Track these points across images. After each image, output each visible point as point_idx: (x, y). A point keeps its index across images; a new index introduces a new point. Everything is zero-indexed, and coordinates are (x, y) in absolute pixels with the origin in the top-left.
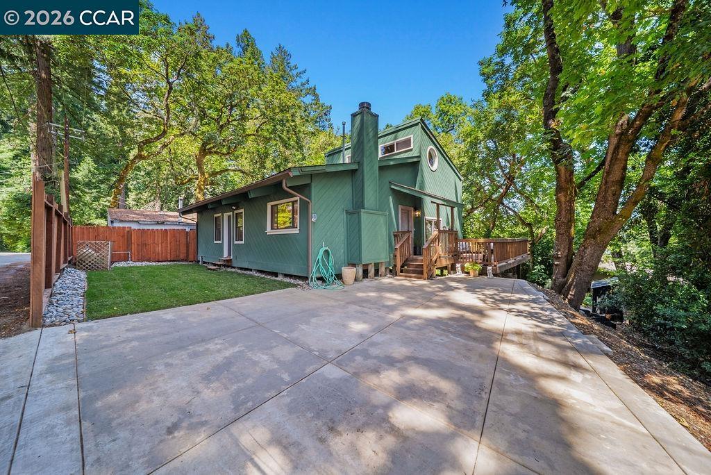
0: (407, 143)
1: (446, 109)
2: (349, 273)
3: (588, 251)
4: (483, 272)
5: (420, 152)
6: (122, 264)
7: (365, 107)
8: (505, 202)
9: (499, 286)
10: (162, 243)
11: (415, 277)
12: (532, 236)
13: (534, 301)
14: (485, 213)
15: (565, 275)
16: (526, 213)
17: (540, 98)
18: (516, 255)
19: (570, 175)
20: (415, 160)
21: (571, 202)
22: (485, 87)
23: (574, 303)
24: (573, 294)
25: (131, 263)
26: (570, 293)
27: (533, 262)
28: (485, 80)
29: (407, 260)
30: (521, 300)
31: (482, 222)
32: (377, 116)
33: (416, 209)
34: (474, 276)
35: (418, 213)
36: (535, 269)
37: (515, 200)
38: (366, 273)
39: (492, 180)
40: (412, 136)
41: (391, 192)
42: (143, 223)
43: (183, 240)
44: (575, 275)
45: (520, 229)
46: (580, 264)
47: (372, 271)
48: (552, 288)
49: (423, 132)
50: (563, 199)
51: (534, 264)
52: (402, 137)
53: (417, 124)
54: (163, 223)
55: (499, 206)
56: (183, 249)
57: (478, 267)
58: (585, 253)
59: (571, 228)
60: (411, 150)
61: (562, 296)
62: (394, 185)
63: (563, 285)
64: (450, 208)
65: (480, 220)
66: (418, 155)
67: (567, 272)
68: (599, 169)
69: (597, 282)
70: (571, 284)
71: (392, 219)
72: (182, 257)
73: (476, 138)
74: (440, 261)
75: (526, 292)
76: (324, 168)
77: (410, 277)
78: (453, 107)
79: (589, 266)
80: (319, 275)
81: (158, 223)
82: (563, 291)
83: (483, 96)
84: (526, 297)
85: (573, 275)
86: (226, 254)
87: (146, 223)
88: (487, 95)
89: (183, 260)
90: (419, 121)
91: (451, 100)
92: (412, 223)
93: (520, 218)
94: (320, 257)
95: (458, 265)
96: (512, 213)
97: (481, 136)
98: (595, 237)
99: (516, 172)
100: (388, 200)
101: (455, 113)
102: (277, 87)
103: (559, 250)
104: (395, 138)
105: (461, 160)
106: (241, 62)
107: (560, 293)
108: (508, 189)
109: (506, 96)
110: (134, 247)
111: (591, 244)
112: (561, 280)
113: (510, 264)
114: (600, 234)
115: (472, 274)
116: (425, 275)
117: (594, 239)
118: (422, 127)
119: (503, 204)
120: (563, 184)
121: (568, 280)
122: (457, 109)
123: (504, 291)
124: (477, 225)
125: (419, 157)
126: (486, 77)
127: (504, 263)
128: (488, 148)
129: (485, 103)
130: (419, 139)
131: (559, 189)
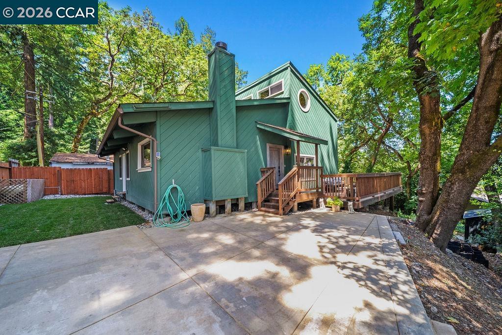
0: (279, 86)
1: (334, 66)
2: (198, 209)
3: (455, 187)
4: (344, 208)
5: (290, 94)
6: (51, 197)
7: (221, 47)
8: (387, 141)
9: (354, 224)
10: (87, 179)
11: (273, 213)
12: (410, 169)
13: (383, 249)
14: (369, 151)
15: (430, 212)
16: (404, 151)
17: (405, 32)
18: (385, 189)
19: (435, 105)
20: (285, 101)
21: (437, 133)
22: (364, 41)
23: (440, 242)
24: (438, 233)
25: (58, 196)
26: (435, 231)
27: (410, 192)
28: (364, 34)
29: (270, 195)
30: (368, 247)
31: (367, 159)
32: (232, 56)
33: (286, 147)
34: (337, 211)
35: (288, 151)
36: (412, 199)
37: (395, 139)
38: (221, 209)
39: (374, 122)
40: (283, 80)
41: (257, 131)
42: (77, 163)
43: (105, 177)
44: (440, 213)
45: (400, 165)
46: (446, 202)
47: (228, 207)
48: (416, 226)
49: (292, 74)
50: (427, 131)
51: (411, 195)
52: (275, 81)
53: (286, 69)
54: (93, 164)
55: (379, 145)
56: (105, 185)
57: (340, 202)
58: (452, 189)
59: (436, 162)
60: (282, 93)
61: (427, 235)
62: (259, 124)
63: (428, 223)
64: (314, 145)
65: (365, 157)
66: (288, 96)
67: (432, 210)
68: (469, 98)
69: (470, 212)
70: (436, 222)
71: (259, 156)
72: (104, 190)
73: (358, 87)
74: (300, 196)
75: (379, 234)
76: (166, 105)
77: (269, 212)
78: (341, 64)
79: (456, 204)
80: (165, 212)
81: (89, 164)
82: (427, 229)
83: (363, 49)
84: (376, 241)
85: (438, 213)
86: (124, 190)
87: (79, 163)
88: (366, 47)
89: (105, 193)
90: (289, 65)
91: (339, 58)
92: (282, 160)
93: (399, 155)
94: (167, 194)
95: (321, 200)
96: (392, 151)
97: (362, 84)
98: (463, 172)
99: (393, 115)
100: (255, 138)
101: (343, 69)
102: (197, 56)
103: (423, 185)
104: (269, 84)
105: (346, 106)
106: (168, 37)
107: (424, 231)
108: (387, 130)
109: (384, 48)
110: (63, 183)
111: (459, 179)
112: (425, 217)
113: (378, 198)
114: (469, 168)
115: (334, 209)
116: (281, 211)
117: (463, 174)
118: (292, 71)
119: (384, 143)
120: (428, 115)
121: (432, 218)
122: (344, 66)
123: (356, 232)
124: (363, 161)
125: (289, 98)
126: (366, 31)
127: (371, 197)
128: (368, 95)
129: (366, 56)
130: (289, 81)
131: (423, 120)
